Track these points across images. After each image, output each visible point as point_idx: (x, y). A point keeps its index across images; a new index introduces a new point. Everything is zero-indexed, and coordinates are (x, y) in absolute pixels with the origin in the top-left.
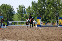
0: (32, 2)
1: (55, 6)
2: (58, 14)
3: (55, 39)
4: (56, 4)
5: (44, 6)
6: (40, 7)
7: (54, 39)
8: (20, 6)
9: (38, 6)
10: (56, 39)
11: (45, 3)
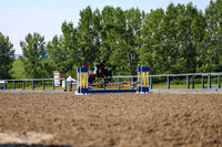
0: (64, 25)
1: (128, 36)
2: (137, 56)
3: (130, 128)
4: (130, 30)
5: (96, 35)
6: (85, 37)
7: (126, 128)
8: (29, 35)
9: (79, 36)
10: (132, 126)
11: (100, 28)
